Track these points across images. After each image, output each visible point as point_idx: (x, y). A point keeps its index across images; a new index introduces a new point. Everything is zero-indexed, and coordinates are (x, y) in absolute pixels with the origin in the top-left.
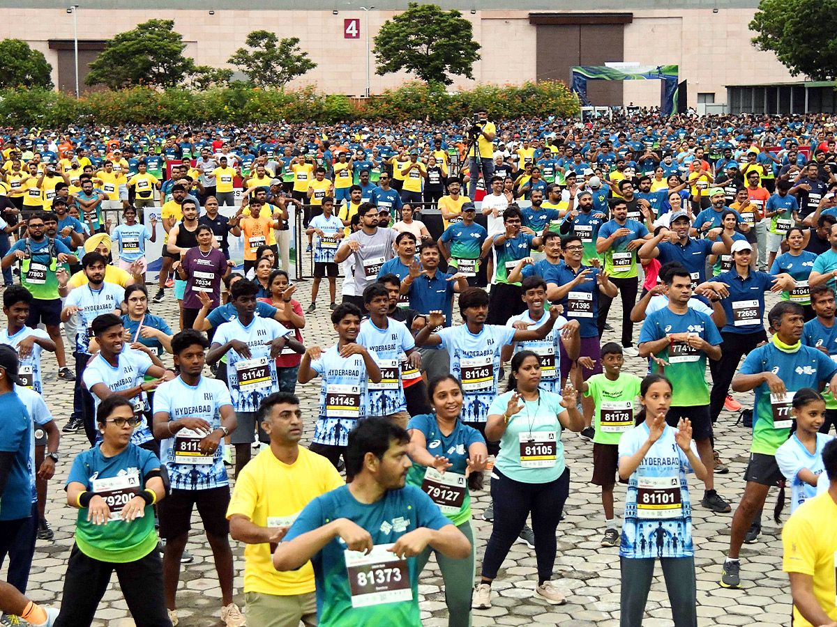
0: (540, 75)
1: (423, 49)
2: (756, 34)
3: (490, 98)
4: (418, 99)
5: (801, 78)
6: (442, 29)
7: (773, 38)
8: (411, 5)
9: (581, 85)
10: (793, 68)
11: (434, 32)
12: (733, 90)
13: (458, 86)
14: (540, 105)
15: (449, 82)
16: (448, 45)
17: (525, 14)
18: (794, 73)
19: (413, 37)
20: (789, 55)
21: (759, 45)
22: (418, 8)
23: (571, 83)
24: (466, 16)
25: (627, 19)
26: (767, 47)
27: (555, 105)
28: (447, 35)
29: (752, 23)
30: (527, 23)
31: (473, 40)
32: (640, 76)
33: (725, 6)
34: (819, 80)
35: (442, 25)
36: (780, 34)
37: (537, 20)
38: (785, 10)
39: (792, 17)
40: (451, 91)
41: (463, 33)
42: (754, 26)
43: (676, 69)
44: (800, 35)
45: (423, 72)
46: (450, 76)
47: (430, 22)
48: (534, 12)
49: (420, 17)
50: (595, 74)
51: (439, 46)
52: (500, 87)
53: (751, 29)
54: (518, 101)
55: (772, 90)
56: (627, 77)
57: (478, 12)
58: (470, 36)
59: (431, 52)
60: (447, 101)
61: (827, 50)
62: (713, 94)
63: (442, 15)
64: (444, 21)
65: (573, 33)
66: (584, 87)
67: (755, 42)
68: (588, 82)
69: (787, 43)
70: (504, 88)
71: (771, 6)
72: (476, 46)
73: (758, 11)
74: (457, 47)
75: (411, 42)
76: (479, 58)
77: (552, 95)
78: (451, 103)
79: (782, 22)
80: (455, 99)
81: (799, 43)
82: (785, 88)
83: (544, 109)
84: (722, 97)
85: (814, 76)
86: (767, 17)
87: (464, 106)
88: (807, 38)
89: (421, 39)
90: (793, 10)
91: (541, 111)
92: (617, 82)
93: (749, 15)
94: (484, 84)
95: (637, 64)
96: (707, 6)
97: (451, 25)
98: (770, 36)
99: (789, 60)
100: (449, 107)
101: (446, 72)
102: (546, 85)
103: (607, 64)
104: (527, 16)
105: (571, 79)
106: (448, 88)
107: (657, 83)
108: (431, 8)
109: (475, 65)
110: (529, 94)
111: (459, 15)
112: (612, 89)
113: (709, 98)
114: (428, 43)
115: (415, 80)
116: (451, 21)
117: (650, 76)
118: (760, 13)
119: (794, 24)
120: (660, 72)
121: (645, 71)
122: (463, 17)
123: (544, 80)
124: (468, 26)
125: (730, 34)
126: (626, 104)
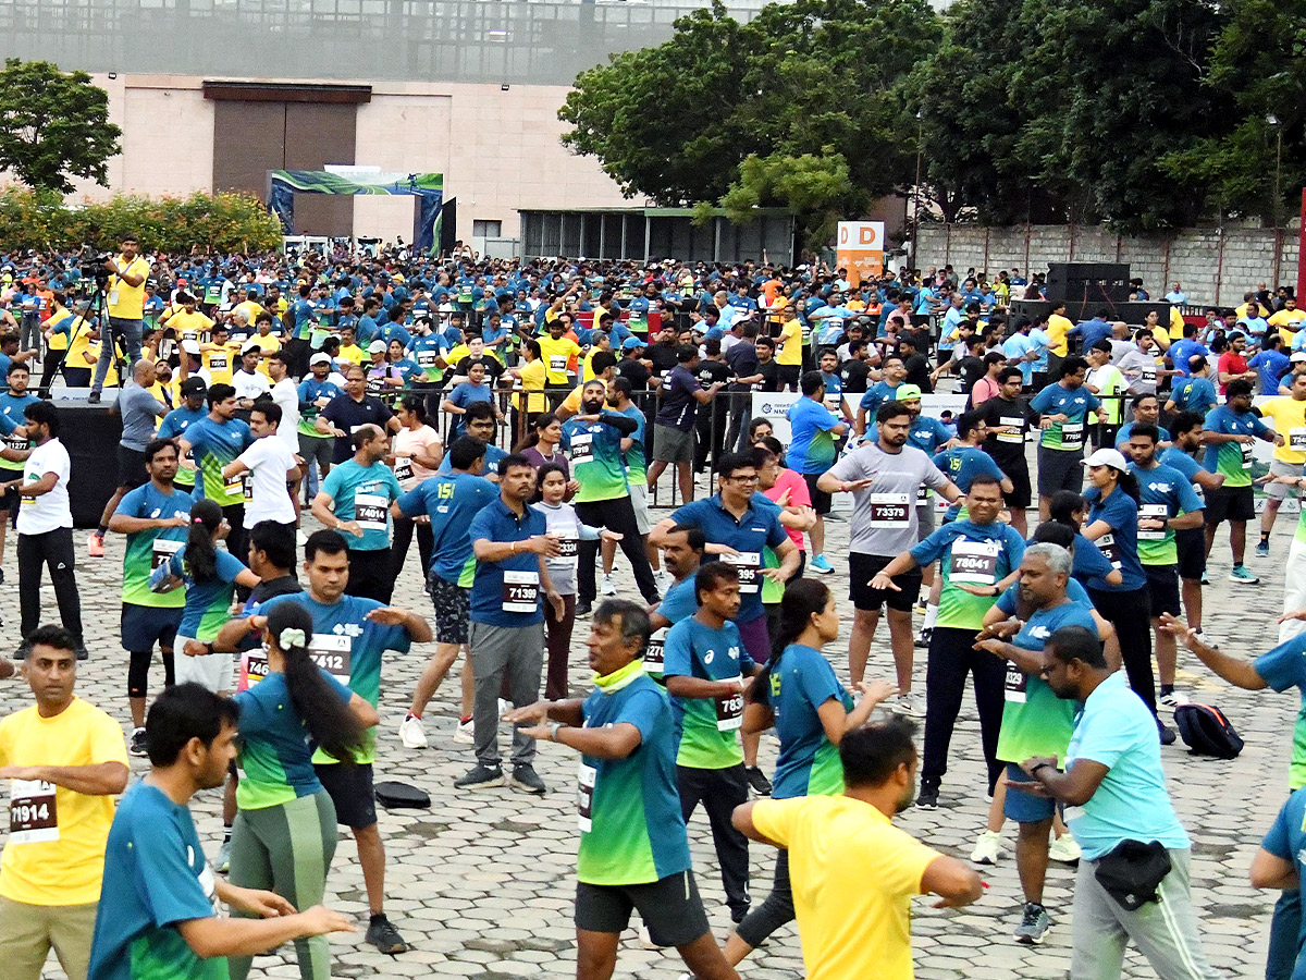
0: (219, 183)
1: (28, 134)
2: (569, 128)
3: (136, 217)
4: (17, 216)
5: (640, 201)
6: (59, 103)
7: (596, 135)
8: (9, 63)
9: (285, 200)
10: (626, 185)
11: (46, 107)
12: (531, 218)
13: (82, 195)
14: (217, 232)
15: (69, 189)
16: (67, 129)
17: (197, 82)
18: (628, 194)
19: (12, 115)
20: (622, 163)
21: (573, 145)
22: (21, 68)
23: (268, 200)
24: (99, 81)
25: (362, 95)
26: (585, 149)
27: (241, 231)
28: (67, 112)
29: (564, 109)
30: (200, 95)
31: (109, 121)
32: (381, 190)
33: (522, 80)
34: (667, 205)
35: (60, 95)
36: (607, 129)
37: (215, 93)
38: (615, 90)
39: (626, 102)
40: (71, 204)
41: (92, 109)
42: (566, 115)
43: (439, 179)
44: (640, 132)
45: (26, 170)
46: (71, 178)
47: (40, 90)
48: (212, 79)
49: (23, 82)
50: (308, 183)
51: (55, 130)
52: (152, 200)
53: (561, 118)
54: (181, 226)
55: (592, 218)
56: (360, 190)
57: (121, 77)
58: (104, 115)
59: (40, 139)
60: (66, 219)
61: (682, 157)
62: (499, 223)
63: (59, 80)
64: (64, 90)
65: (274, 116)
66: (289, 203)
67: (567, 140)
68: (297, 196)
69: (618, 144)
70: (160, 202)
71: (594, 83)
72: (115, 132)
73: (574, 90)
74: (82, 132)
75: (9, 121)
76: (118, 151)
77: (236, 215)
78: (72, 224)
79: (611, 110)
80: (79, 217)
81: (638, 145)
82: (613, 218)
83: (224, 237)
84: (513, 228)
85: (661, 200)
86: (587, 101)
87: (94, 228)
88: (650, 138)
89: (25, 117)
90: (629, 91)
91: (217, 241)
92: (343, 198)
93: (559, 95)
94: (126, 194)
95: (377, 169)
96: (492, 79)
97: (74, 95)
98: (590, 132)
99: (621, 171)
100: (68, 230)
101: (63, 172)
102: (228, 199)
103: (329, 169)
104: (200, 86)
105: (269, 189)
106: (68, 198)
107: (409, 202)
108: (42, 67)
109: (111, 162)
110: (200, 213)
111: (87, 80)
112: (335, 209)
113: (492, 229)
114: (37, 124)
115: (12, 184)
116: (74, 89)
117: (396, 189)
118: (575, 94)
119: (630, 114)
120: (413, 184)
121: (390, 180)
122: (93, 83)
123: (225, 189)
124: (102, 98)
125: (527, 126)
126: (358, 234)
